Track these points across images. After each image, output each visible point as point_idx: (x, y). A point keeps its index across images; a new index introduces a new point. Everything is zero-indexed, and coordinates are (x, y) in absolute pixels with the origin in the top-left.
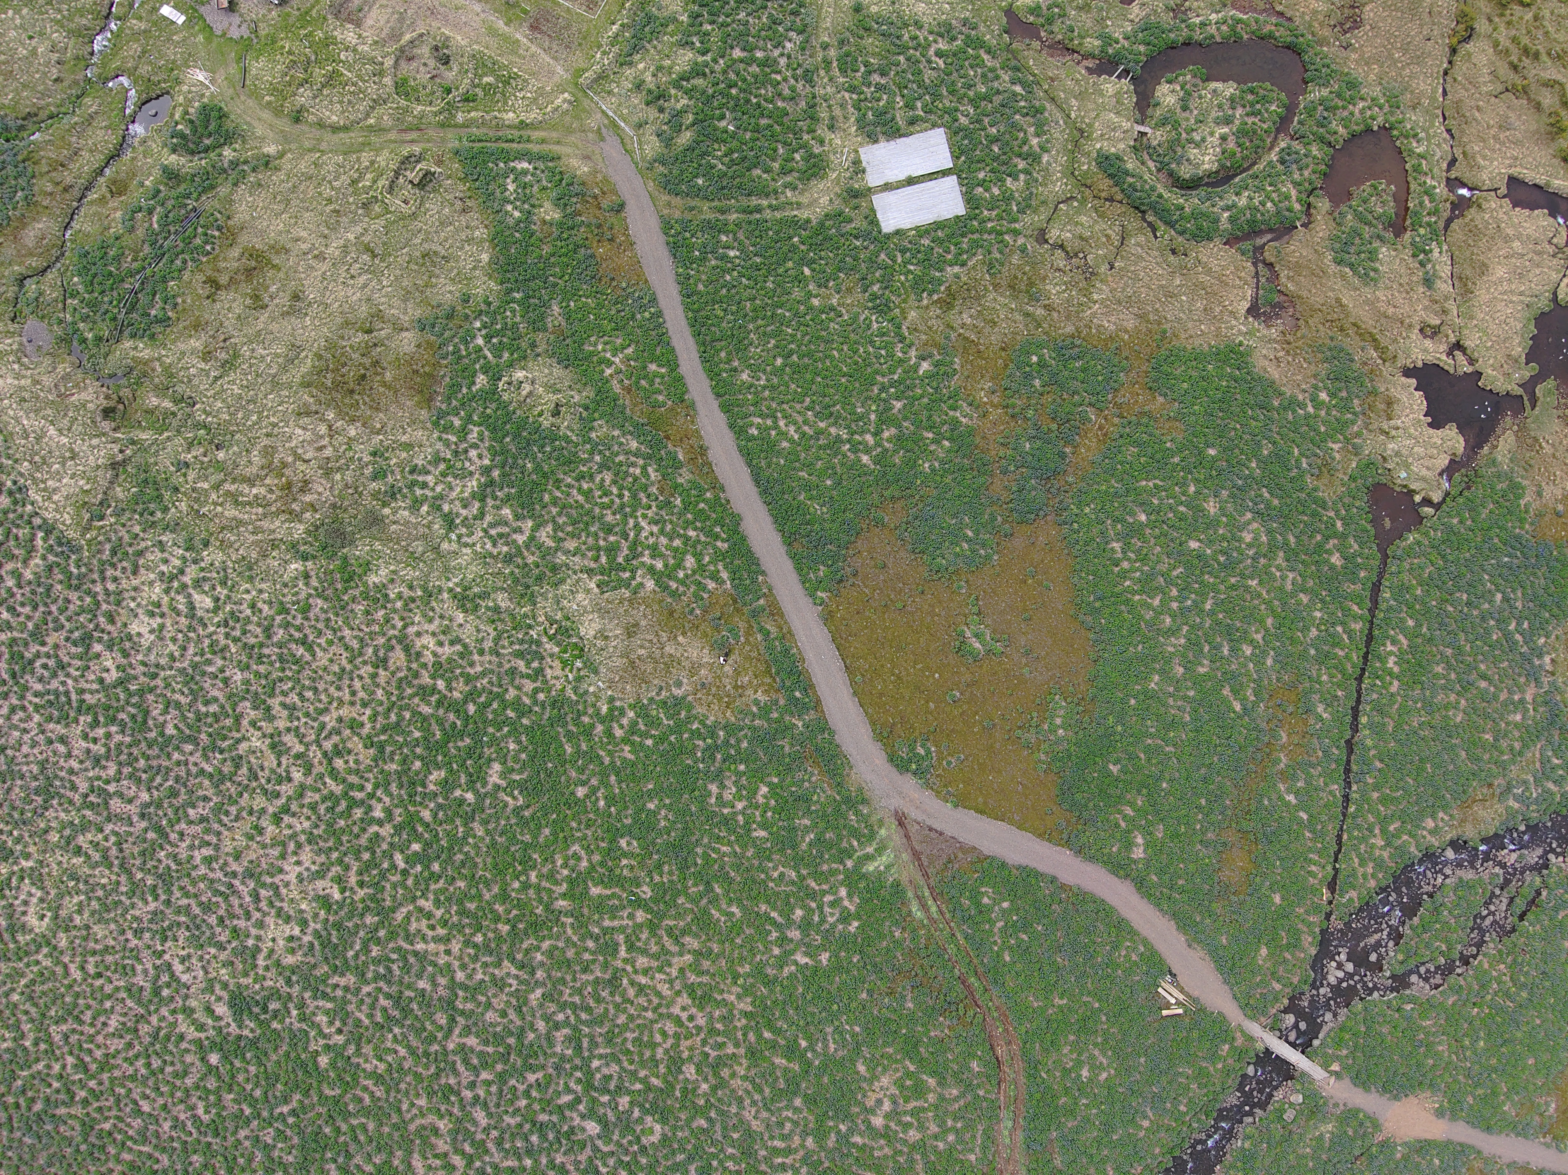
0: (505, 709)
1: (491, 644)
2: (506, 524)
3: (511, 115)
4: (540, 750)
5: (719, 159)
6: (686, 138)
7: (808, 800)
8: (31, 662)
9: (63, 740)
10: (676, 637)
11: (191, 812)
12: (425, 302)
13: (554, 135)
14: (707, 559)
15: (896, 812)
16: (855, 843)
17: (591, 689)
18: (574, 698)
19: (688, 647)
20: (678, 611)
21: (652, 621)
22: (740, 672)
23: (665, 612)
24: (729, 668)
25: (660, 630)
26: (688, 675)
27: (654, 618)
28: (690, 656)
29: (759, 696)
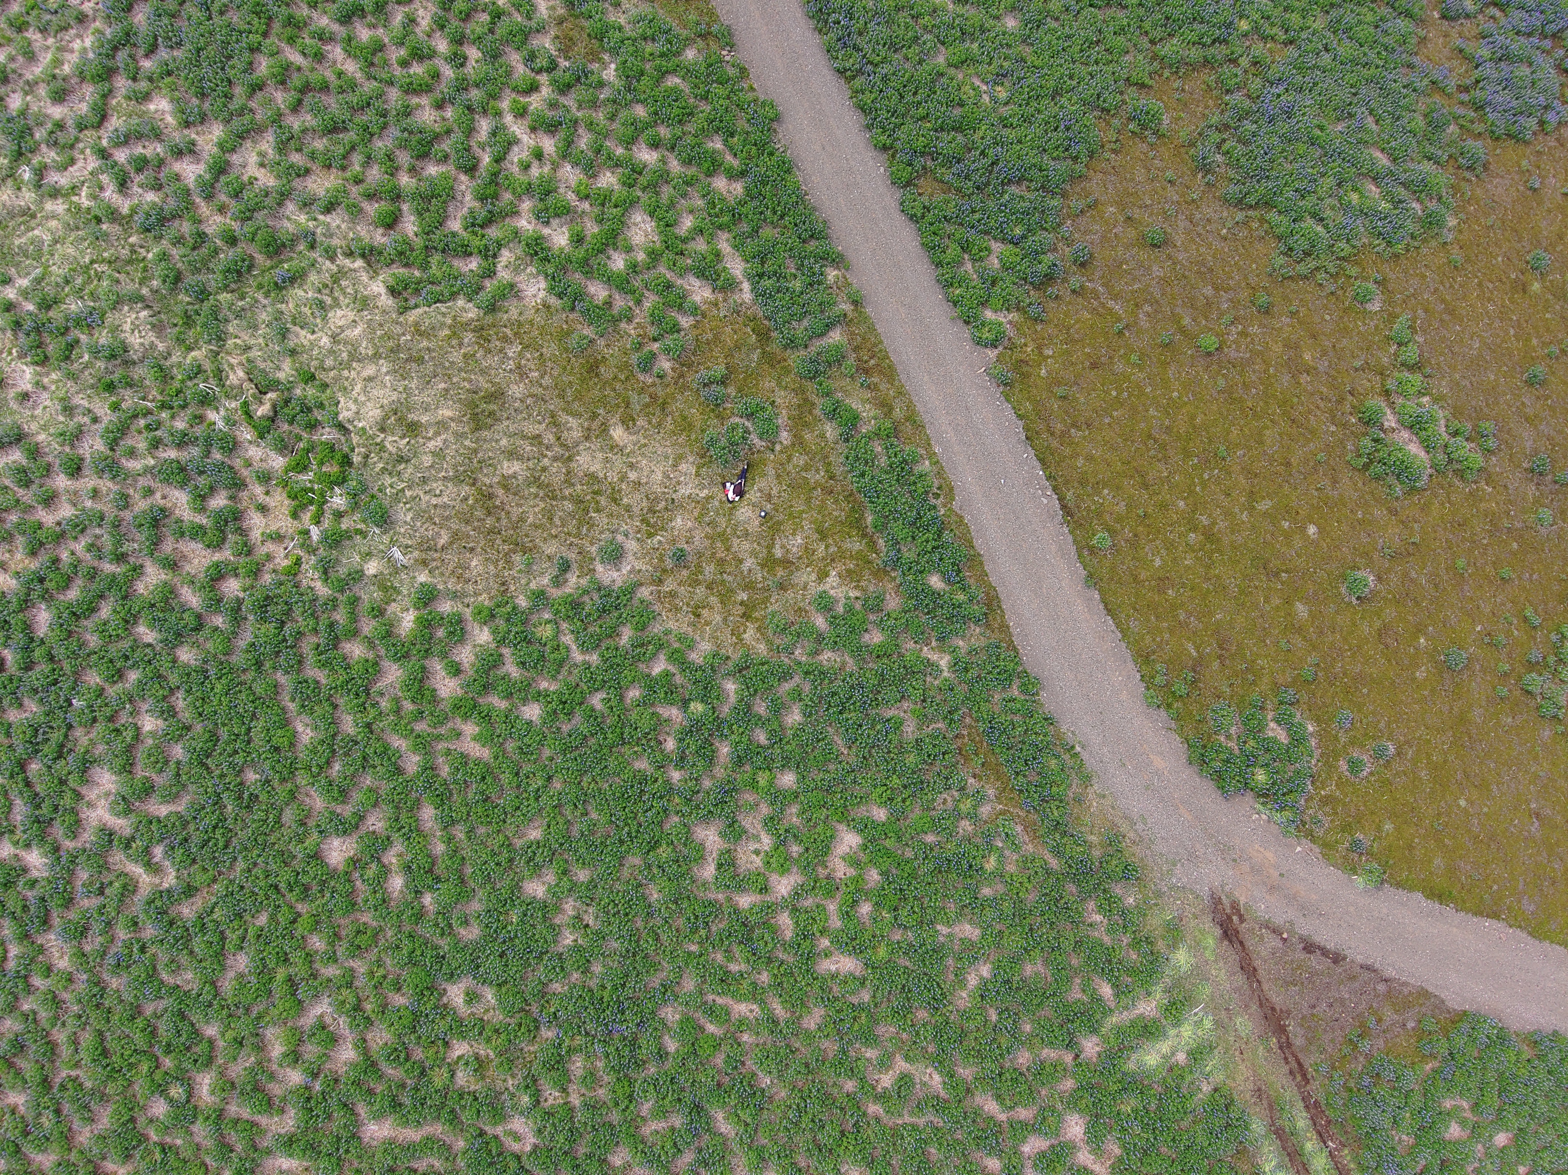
0: (130, 621)
1: (100, 445)
2: (157, 135)
4: (224, 733)
7: (973, 870)
10: (604, 429)
14: (688, 223)
15: (1216, 902)
16: (1106, 990)
17: (372, 568)
18: (322, 590)
19: (639, 458)
20: (612, 362)
21: (541, 385)
22: (780, 523)
23: (577, 364)
24: (750, 513)
25: (563, 410)
26: (639, 532)
27: (546, 377)
28: (643, 481)
29: (833, 588)
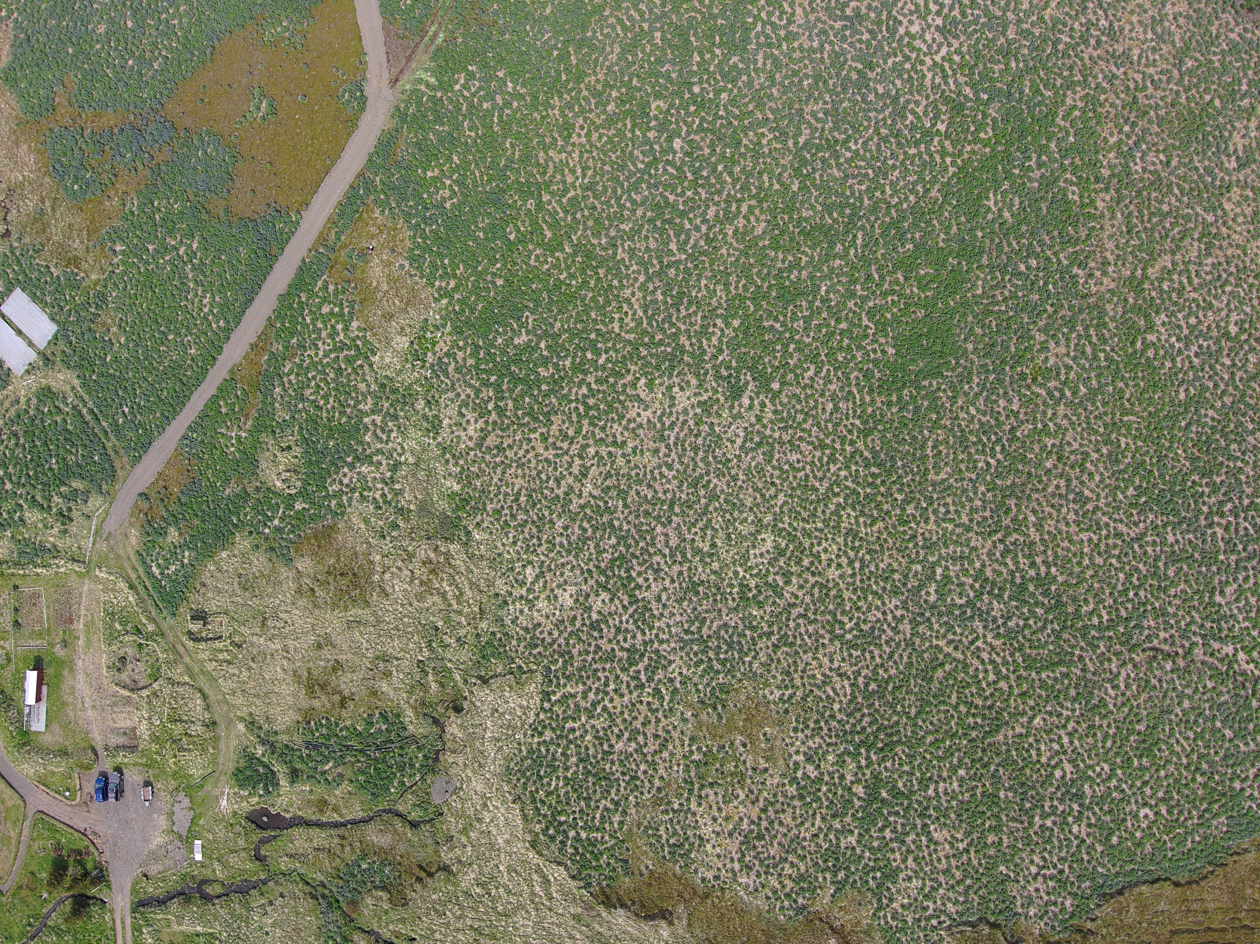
2: (375, 433)
3: (131, 599)
5: (76, 455)
6: (77, 484)
8: (628, 650)
9: (659, 599)
10: (376, 288)
11: (649, 497)
12: (274, 570)
13: (126, 565)
15: (392, 87)
17: (438, 316)
18: (450, 323)
19: (377, 276)
20: (360, 296)
21: (375, 308)
23: (365, 304)
25: (377, 299)
26: (393, 265)
28: (381, 272)
29: (378, 214)
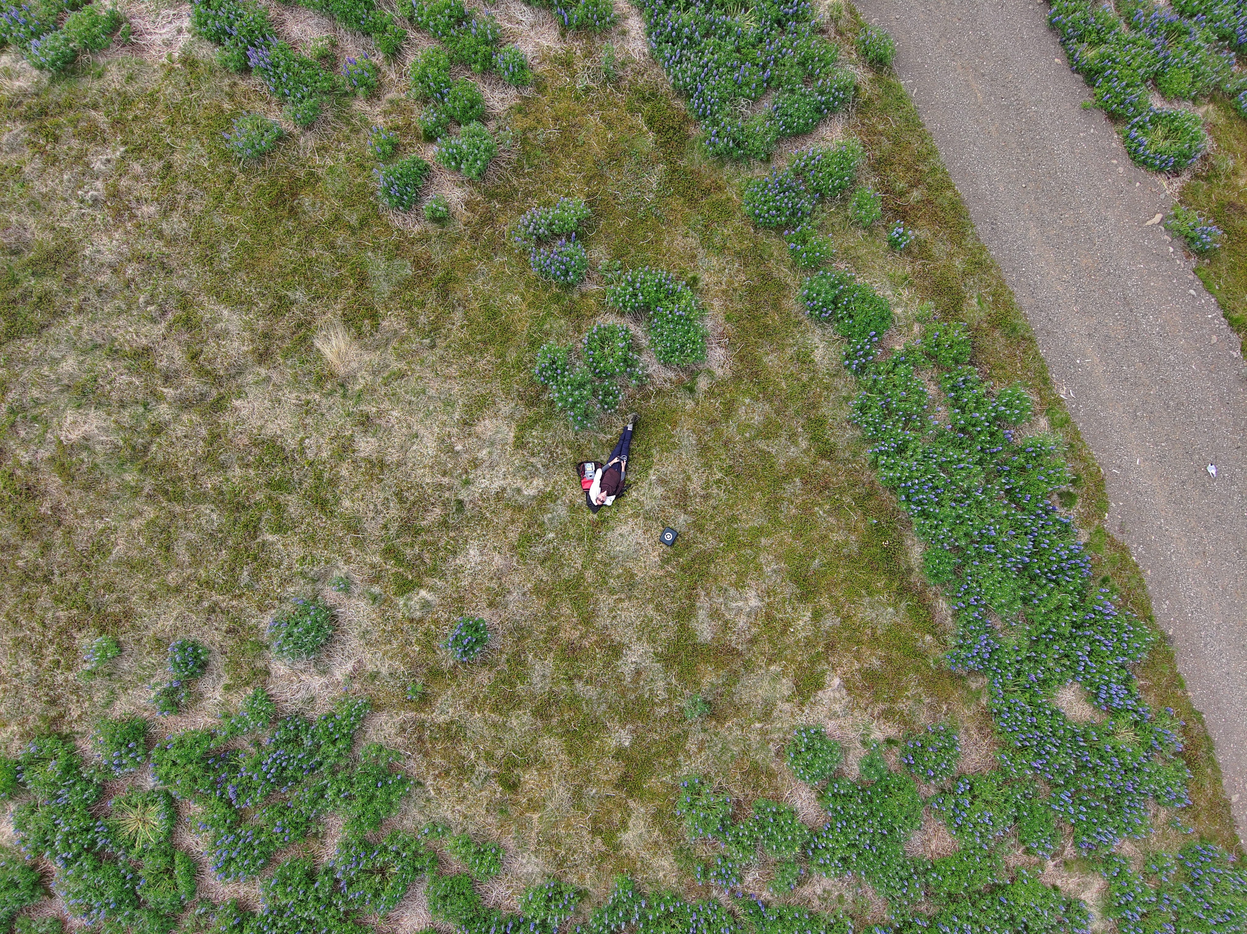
10: (304, 337)
19: (386, 405)
20: (330, 185)
21: (160, 235)
22: (708, 558)
23: (247, 190)
24: (639, 536)
25: (209, 291)
26: (376, 579)
27: (175, 217)
28: (393, 457)
29: (833, 715)
